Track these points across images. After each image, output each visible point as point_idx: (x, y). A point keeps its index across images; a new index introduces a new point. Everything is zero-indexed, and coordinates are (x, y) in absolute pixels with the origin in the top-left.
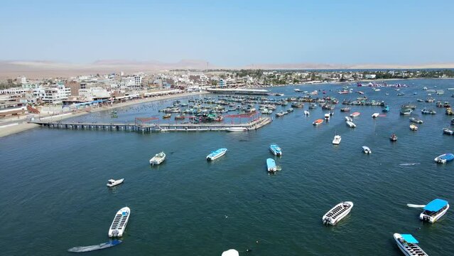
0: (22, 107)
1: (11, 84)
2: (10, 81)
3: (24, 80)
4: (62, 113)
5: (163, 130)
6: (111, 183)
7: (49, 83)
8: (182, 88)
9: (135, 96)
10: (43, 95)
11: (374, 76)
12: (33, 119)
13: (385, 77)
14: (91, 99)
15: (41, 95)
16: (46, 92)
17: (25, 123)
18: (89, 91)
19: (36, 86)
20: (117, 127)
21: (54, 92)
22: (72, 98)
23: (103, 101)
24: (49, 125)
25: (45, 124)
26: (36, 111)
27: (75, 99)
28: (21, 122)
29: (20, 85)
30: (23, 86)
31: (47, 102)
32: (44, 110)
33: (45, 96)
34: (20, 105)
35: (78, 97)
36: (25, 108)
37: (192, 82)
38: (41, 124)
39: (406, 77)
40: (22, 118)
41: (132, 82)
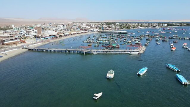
0: (18, 40)
1: (8, 28)
2: (7, 27)
3: (13, 26)
4: (37, 43)
5: (94, 53)
6: (96, 96)
7: (24, 28)
8: (86, 30)
9: (67, 34)
10: (25, 33)
11: (166, 25)
12: (25, 46)
13: (171, 25)
14: (48, 35)
15: (24, 34)
16: (27, 32)
17: (21, 48)
18: (46, 31)
19: (20, 29)
20: (69, 51)
21: (30, 32)
22: (39, 35)
23: (54, 37)
24: (33, 49)
25: (31, 49)
26: (24, 42)
27: (40, 36)
28: (19, 48)
29: (12, 28)
30: (14, 29)
31: (27, 37)
32: (28, 41)
33: (26, 34)
34: (16, 39)
35: (42, 34)
36: (19, 40)
37: (89, 28)
38: (29, 49)
39: (180, 26)
40: (18, 45)
41: (62, 27)
